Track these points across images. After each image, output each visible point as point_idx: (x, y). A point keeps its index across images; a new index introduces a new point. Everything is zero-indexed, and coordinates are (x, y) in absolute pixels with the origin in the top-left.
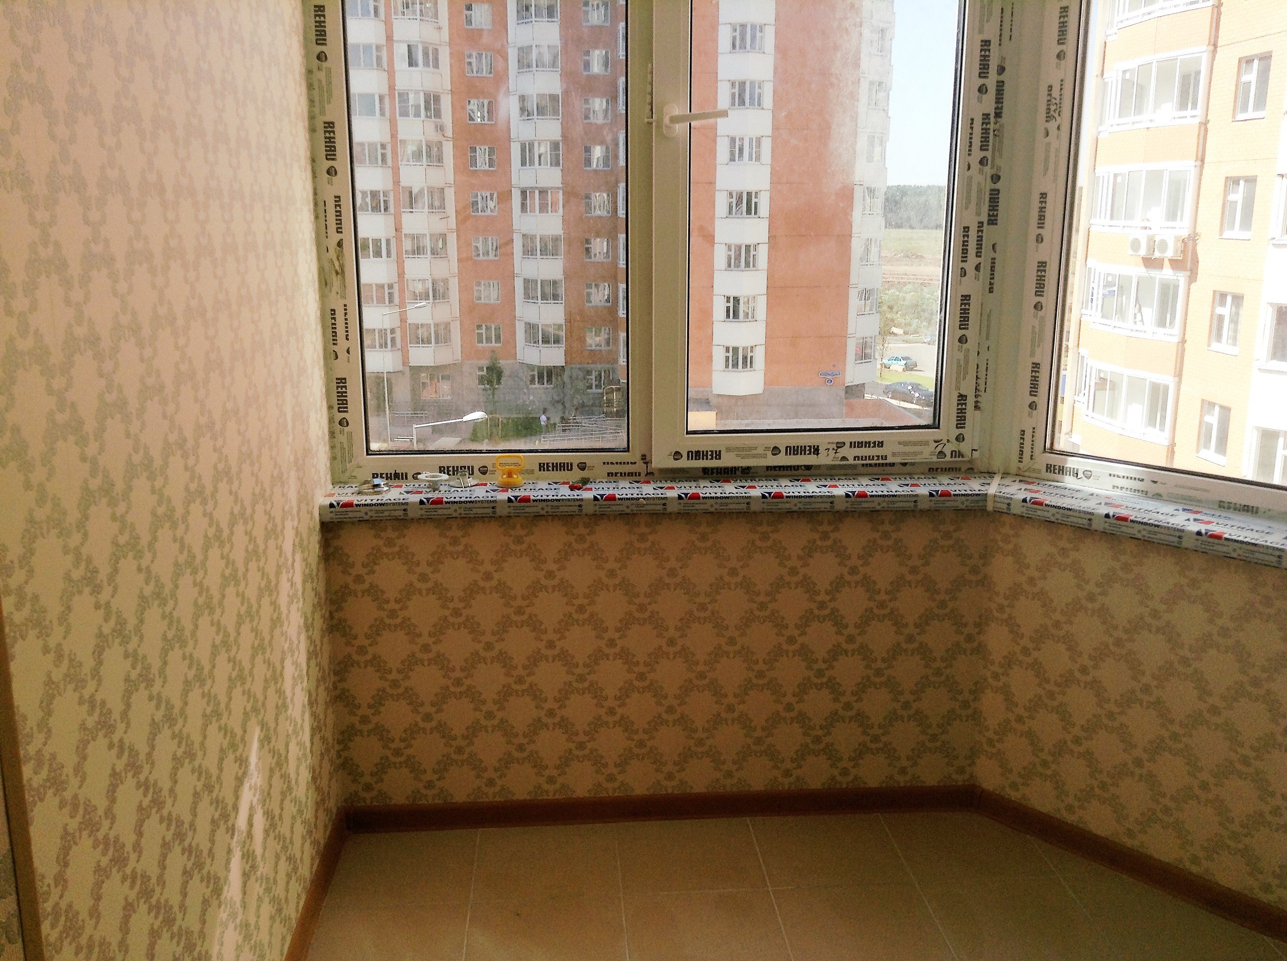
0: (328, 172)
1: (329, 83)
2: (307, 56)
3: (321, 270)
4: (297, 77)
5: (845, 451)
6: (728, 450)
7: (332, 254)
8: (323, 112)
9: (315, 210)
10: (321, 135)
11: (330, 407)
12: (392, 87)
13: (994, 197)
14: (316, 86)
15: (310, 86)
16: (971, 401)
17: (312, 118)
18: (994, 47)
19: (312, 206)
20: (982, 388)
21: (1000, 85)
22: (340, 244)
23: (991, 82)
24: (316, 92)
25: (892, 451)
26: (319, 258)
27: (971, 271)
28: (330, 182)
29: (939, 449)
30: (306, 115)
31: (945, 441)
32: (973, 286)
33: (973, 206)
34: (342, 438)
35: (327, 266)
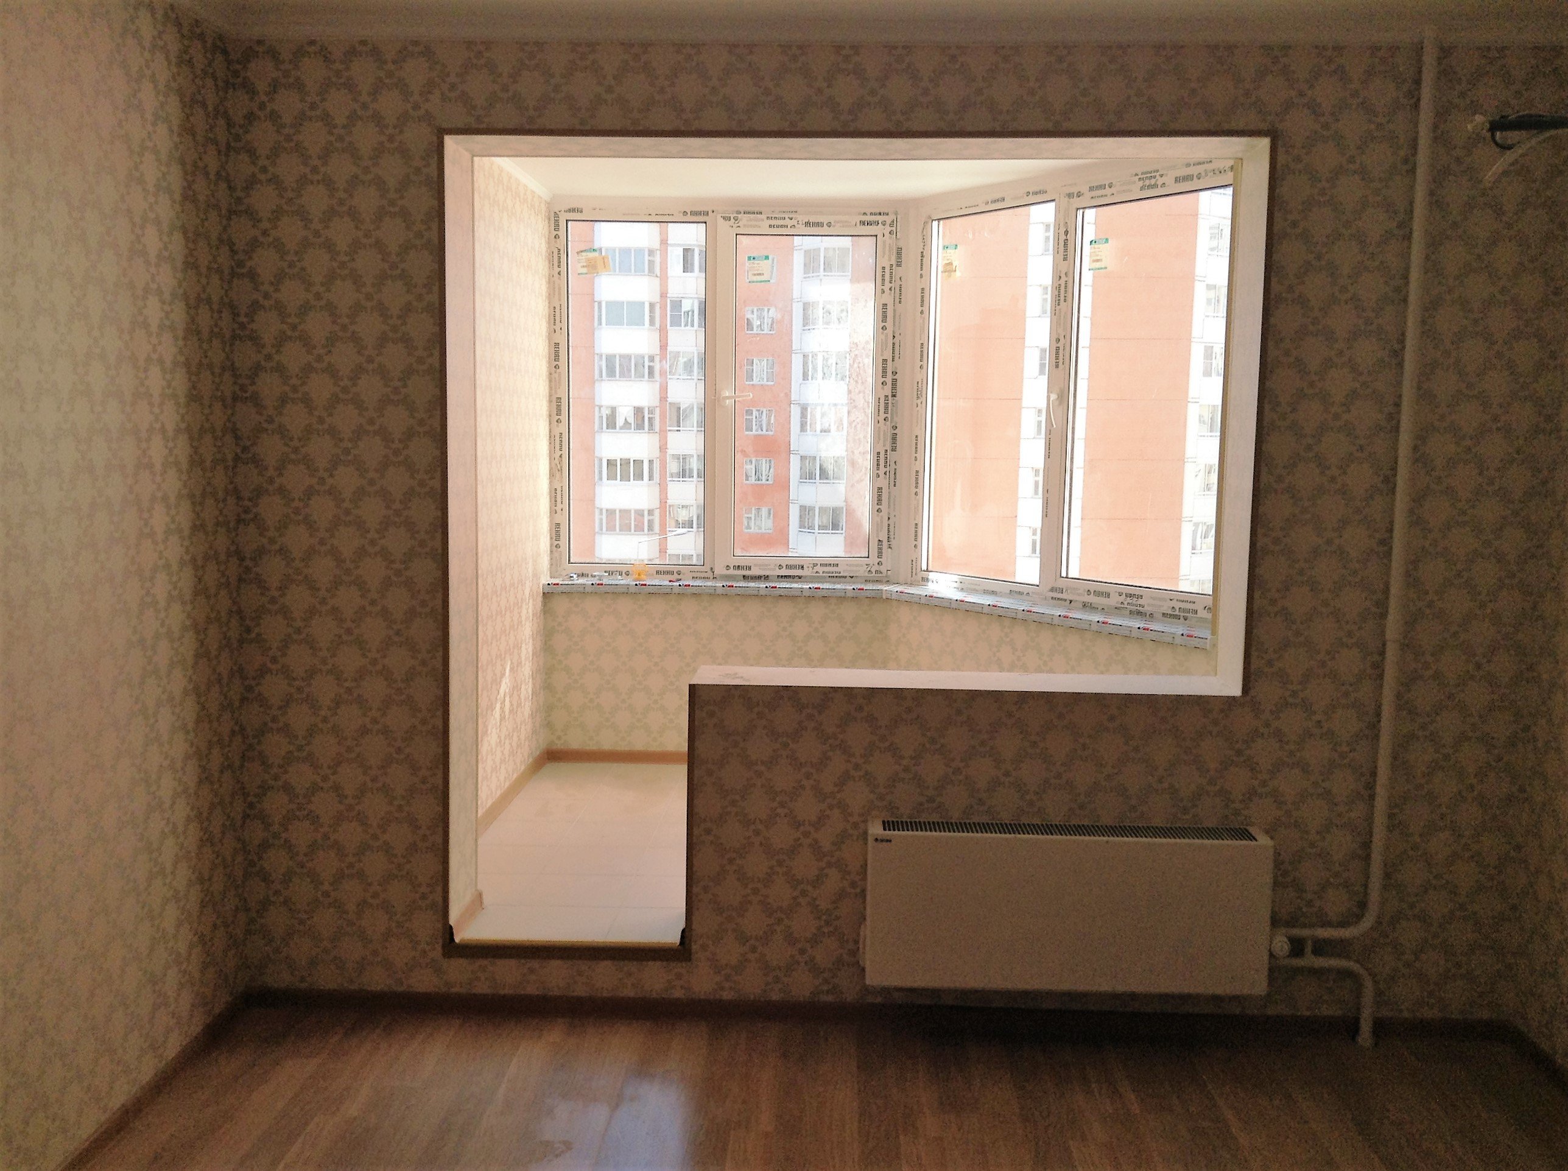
0: (557, 421)
1: (560, 379)
2: (549, 367)
3: (551, 469)
4: (544, 378)
5: (818, 568)
6: (755, 565)
7: (557, 461)
8: (556, 393)
9: (550, 440)
10: (554, 404)
11: (551, 538)
12: (664, 295)
13: (894, 438)
14: (553, 380)
15: (550, 381)
16: (885, 544)
17: (550, 396)
18: (890, 362)
19: (548, 438)
20: (892, 537)
21: (894, 382)
22: (561, 456)
23: (889, 380)
24: (553, 384)
25: (842, 570)
26: (550, 463)
27: (882, 475)
28: (558, 426)
29: (869, 569)
30: (548, 395)
31: (871, 565)
32: (883, 482)
33: (881, 442)
34: (556, 555)
35: (553, 466)
